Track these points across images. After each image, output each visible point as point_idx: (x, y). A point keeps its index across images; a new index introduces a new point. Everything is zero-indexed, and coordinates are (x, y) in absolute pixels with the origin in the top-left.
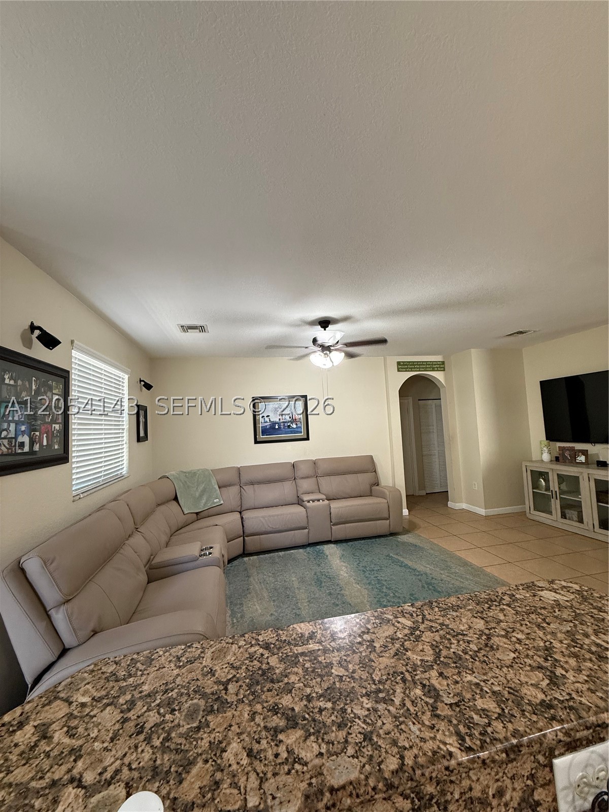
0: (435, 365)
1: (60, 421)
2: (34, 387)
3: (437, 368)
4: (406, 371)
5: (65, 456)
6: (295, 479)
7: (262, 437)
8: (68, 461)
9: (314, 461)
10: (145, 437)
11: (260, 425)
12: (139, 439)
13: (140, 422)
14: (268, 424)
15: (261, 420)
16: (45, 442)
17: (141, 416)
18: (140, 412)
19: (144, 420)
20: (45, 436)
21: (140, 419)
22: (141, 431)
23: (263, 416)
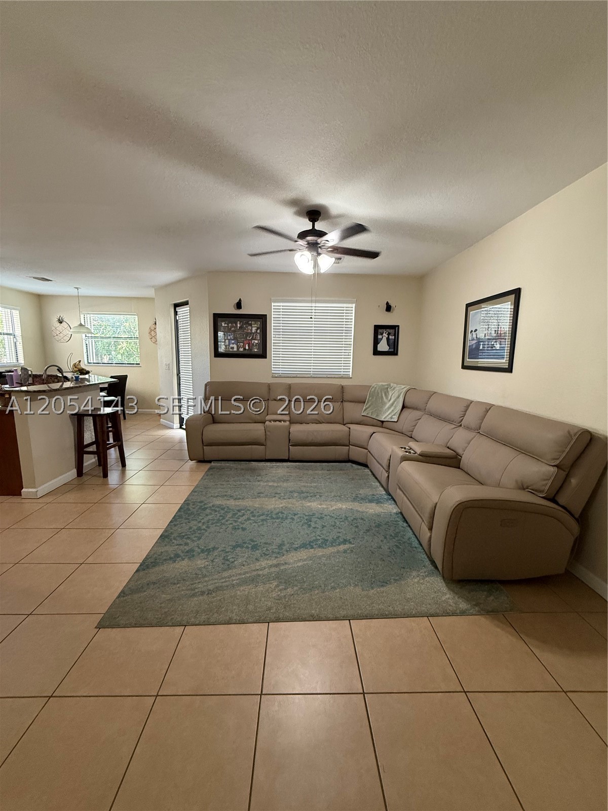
1: (259, 339)
2: (239, 325)
5: (263, 355)
6: (461, 425)
7: (468, 360)
8: (266, 358)
9: (488, 408)
10: (393, 351)
11: (468, 344)
12: (376, 352)
13: (382, 339)
14: (474, 342)
15: (469, 336)
16: (247, 348)
17: (384, 334)
18: (380, 331)
19: (393, 337)
20: (247, 345)
21: (380, 337)
22: (383, 346)
23: (472, 331)
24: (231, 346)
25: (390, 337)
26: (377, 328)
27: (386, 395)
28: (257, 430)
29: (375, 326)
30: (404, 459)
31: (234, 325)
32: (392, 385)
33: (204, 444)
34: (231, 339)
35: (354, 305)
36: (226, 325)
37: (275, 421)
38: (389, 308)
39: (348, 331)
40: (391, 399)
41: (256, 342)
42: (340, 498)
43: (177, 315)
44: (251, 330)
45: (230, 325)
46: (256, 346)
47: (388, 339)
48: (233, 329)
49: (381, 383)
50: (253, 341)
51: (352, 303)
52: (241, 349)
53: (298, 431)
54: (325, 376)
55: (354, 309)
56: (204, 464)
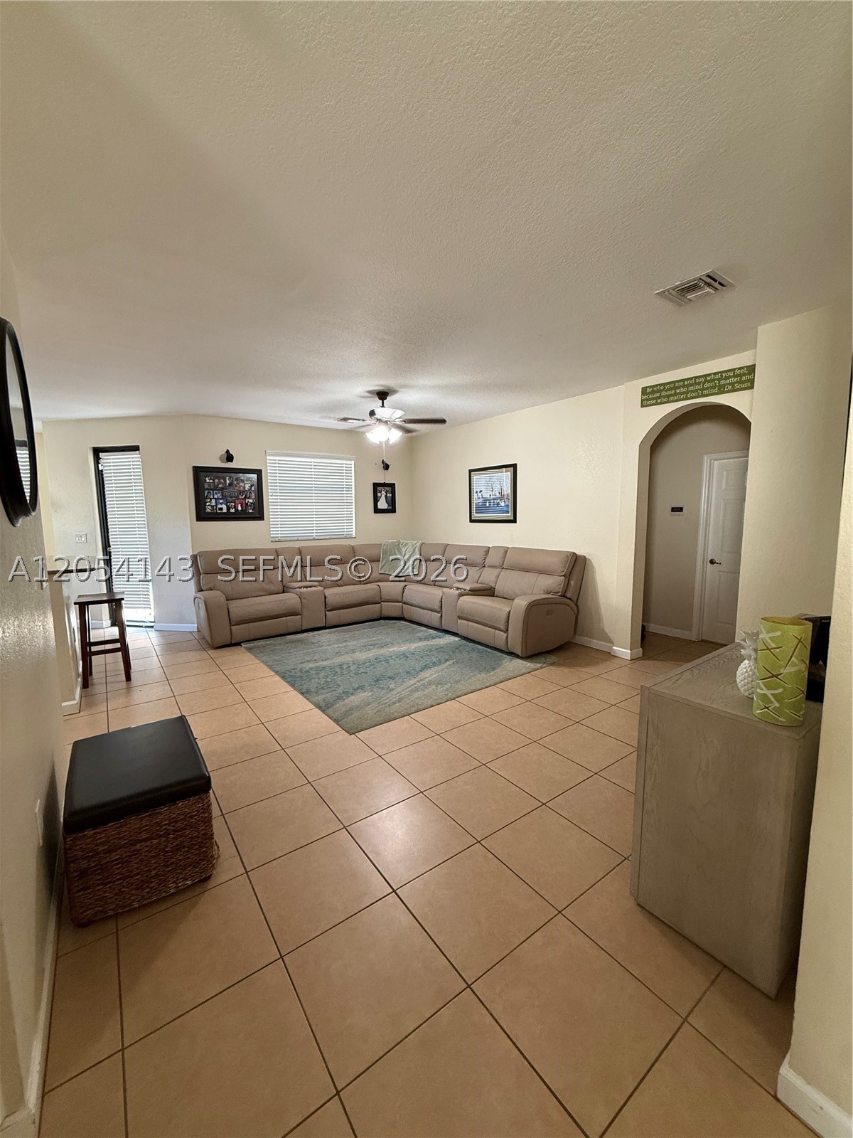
0: (726, 378)
1: (253, 497)
2: (228, 482)
3: (732, 384)
4: (657, 404)
5: (260, 516)
6: (484, 566)
7: (475, 515)
8: (263, 520)
9: (506, 550)
10: (392, 509)
11: (474, 502)
12: (377, 510)
13: (381, 497)
14: (480, 500)
15: (475, 496)
16: (240, 508)
17: (383, 492)
18: (379, 488)
19: (391, 495)
20: (239, 505)
21: (379, 494)
22: (383, 504)
23: (477, 492)
24: (219, 506)
25: (388, 495)
26: (376, 486)
27: (399, 551)
28: (290, 599)
29: (374, 484)
30: (461, 595)
31: (222, 481)
32: (402, 541)
33: (233, 623)
34: (218, 498)
35: (353, 462)
36: (211, 481)
37: (307, 587)
38: (386, 467)
39: (349, 489)
40: (405, 555)
41: (251, 501)
42: (411, 641)
43: (98, 463)
44: (244, 487)
45: (216, 481)
46: (250, 506)
47: (386, 496)
48: (220, 486)
49: (391, 541)
50: (247, 500)
51: (351, 460)
52: (233, 511)
53: (334, 594)
54: (328, 537)
55: (353, 466)
56: (232, 648)
